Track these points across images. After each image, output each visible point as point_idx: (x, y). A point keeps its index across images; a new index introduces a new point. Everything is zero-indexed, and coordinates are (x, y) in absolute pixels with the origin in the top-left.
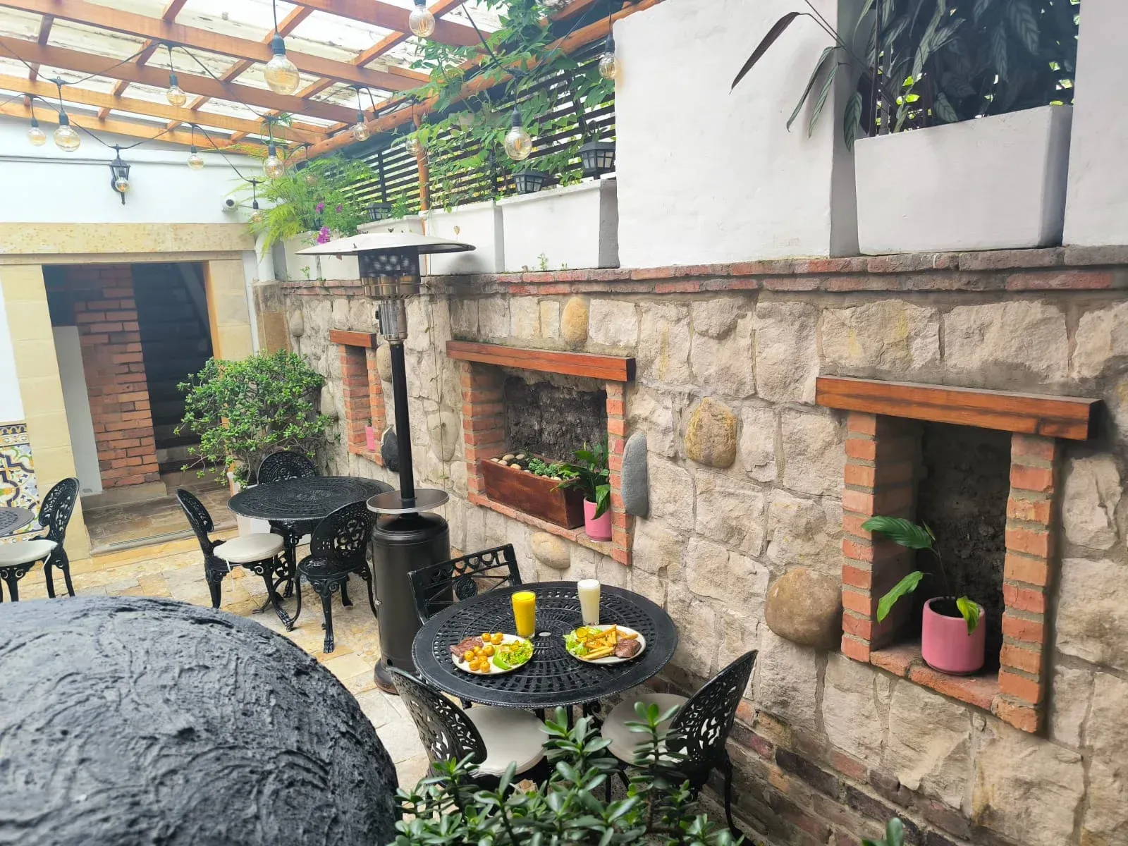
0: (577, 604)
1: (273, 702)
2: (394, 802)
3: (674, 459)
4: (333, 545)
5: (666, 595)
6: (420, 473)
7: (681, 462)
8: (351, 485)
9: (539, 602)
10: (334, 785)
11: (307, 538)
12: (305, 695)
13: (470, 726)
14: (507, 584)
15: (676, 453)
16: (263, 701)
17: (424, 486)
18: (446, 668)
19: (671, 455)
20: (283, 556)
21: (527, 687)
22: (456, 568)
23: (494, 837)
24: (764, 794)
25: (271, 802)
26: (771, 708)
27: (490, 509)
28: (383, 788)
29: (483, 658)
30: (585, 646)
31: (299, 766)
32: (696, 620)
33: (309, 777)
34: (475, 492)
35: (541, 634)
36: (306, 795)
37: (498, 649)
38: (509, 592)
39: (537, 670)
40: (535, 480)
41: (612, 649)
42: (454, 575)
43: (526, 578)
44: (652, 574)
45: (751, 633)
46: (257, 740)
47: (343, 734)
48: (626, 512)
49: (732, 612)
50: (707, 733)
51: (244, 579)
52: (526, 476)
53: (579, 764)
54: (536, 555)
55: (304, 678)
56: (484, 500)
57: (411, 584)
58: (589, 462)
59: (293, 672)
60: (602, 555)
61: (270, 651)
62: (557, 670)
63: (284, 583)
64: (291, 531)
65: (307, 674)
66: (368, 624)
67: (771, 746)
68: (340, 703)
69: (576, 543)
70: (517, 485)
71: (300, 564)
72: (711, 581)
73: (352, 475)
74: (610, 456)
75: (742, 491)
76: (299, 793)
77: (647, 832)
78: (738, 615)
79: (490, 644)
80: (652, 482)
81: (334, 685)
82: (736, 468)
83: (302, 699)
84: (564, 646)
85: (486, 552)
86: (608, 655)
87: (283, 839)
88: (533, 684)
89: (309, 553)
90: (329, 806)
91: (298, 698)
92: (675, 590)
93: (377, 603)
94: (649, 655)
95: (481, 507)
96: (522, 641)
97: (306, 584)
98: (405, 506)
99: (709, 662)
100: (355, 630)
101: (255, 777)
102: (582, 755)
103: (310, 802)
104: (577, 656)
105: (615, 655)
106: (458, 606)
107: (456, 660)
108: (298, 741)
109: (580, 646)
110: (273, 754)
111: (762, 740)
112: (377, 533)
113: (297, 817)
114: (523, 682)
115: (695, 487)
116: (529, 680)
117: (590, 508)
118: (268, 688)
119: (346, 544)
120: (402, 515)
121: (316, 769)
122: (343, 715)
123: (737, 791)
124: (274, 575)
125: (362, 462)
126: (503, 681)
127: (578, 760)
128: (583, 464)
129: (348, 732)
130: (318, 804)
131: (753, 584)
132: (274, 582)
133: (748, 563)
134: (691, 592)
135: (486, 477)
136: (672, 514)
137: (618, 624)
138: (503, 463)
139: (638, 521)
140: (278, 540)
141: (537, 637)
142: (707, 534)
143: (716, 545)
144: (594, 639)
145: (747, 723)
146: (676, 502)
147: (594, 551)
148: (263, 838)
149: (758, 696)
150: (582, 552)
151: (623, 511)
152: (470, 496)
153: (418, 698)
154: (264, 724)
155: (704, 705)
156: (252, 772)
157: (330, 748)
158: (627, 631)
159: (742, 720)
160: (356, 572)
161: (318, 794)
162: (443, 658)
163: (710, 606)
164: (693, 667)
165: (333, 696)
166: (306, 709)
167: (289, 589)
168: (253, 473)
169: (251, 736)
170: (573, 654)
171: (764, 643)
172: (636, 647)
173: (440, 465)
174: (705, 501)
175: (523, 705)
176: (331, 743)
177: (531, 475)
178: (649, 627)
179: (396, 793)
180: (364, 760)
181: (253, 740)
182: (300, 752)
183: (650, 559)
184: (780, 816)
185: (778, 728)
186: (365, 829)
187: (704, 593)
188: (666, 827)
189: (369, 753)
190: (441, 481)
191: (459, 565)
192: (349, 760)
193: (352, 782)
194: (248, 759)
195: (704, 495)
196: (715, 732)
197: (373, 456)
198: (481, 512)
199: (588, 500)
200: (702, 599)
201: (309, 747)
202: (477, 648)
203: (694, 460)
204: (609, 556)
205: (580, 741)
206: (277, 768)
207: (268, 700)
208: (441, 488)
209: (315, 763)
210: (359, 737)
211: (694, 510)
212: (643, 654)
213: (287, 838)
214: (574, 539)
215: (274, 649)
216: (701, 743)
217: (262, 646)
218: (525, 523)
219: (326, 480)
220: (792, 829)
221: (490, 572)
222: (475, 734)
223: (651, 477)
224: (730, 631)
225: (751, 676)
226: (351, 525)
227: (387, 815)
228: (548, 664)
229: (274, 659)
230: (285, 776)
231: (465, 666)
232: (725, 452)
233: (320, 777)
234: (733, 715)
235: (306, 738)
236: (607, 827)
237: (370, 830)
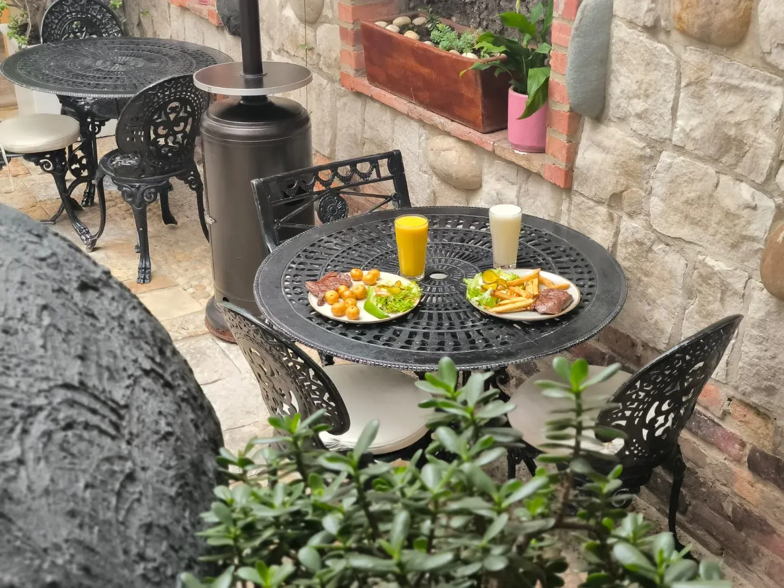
0: (487, 239)
1: (46, 321)
2: (215, 464)
3: (653, 30)
4: (148, 136)
5: (617, 234)
6: (272, 39)
7: (662, 36)
8: (173, 53)
9: (434, 233)
10: (131, 434)
11: (111, 126)
12: (92, 316)
13: (328, 386)
14: (390, 206)
15: (657, 20)
16: (33, 317)
17: (276, 58)
18: (299, 310)
19: (649, 24)
20: (80, 148)
21: (409, 342)
22: (318, 178)
23: (344, 513)
24: (725, 505)
25: (41, 445)
26: (750, 394)
27: (372, 98)
28: (201, 446)
29: (350, 301)
30: (493, 294)
31: (81, 405)
32: (657, 271)
33: (95, 420)
34: (351, 72)
35: (433, 276)
36: (91, 442)
37: (373, 292)
38: (390, 216)
39: (424, 322)
40: (439, 57)
41: (531, 301)
42: (315, 189)
43: (418, 197)
44: (600, 202)
45: (735, 293)
46: (24, 366)
47: (147, 373)
48: (571, 110)
49: (710, 261)
50: (654, 420)
51: (29, 177)
52: (425, 50)
53: (469, 433)
54: (433, 168)
55: (91, 295)
56: (364, 84)
57: (256, 196)
58: (522, 32)
59: (75, 285)
60: (528, 173)
61: (43, 253)
62: (451, 324)
63: (82, 187)
64: (89, 113)
65: (96, 289)
66: (197, 251)
67: (743, 445)
68: (142, 332)
69: (493, 154)
70: (412, 63)
71: (103, 161)
72: (686, 217)
73: (175, 38)
74: (555, 22)
75: (752, 84)
76: (81, 438)
77: (556, 526)
78: (720, 266)
79: (361, 283)
80: (615, 66)
81: (134, 308)
82: (747, 48)
83: (89, 321)
84: (463, 294)
85: (362, 160)
86: (525, 309)
87: (56, 492)
88: (417, 340)
89: (116, 147)
90: (121, 458)
91: (83, 319)
92: (630, 226)
93: (208, 220)
94: (583, 313)
95: (359, 94)
96: (405, 282)
97: (111, 188)
98: (248, 84)
99: (669, 329)
100: (179, 257)
101: (18, 412)
102: (473, 422)
103: (95, 451)
104: (481, 308)
105: (535, 310)
106: (320, 232)
107: (313, 301)
108: (80, 374)
109: (487, 295)
110: (45, 386)
111: (732, 437)
112: (209, 122)
113: (77, 467)
114: (404, 337)
115: (679, 75)
116: (412, 335)
117: (516, 102)
118: (41, 301)
119: (166, 137)
120: (245, 98)
121: (105, 411)
122: (147, 347)
123: (688, 499)
124: (69, 176)
125: (189, 21)
126: (376, 332)
127: (466, 428)
128: (513, 35)
129: (152, 370)
130: (106, 454)
131: (749, 223)
132: (68, 185)
133: (745, 192)
134: (654, 231)
135: (366, 49)
136: (639, 116)
137: (543, 269)
138: (393, 29)
139: (587, 126)
140: (72, 125)
141: (427, 279)
142: (690, 147)
143: (700, 164)
144: (508, 286)
145: (714, 413)
146: (647, 96)
147: (519, 166)
148: (29, 488)
149: (734, 379)
150: (499, 166)
151: (566, 108)
152: (343, 80)
153: (260, 345)
154: (32, 348)
155: (654, 383)
156: (14, 405)
157: (128, 387)
158: (555, 279)
159: (706, 408)
160: (180, 177)
161: (107, 441)
162: (297, 297)
163: (681, 251)
164: (645, 336)
165: (132, 322)
166: (94, 335)
167: (89, 195)
168: (35, 28)
169: (14, 361)
170: (475, 305)
171: (753, 306)
172: (565, 301)
173: (301, 30)
174: (693, 96)
175: (402, 365)
176: (128, 382)
177: (436, 50)
178: (586, 276)
179: (218, 453)
180: (175, 407)
181: (18, 365)
182: (82, 387)
183: (598, 180)
184: (743, 534)
185: (757, 421)
186: (173, 491)
187: (674, 232)
188: (583, 522)
189: (183, 400)
190: (302, 53)
191: (325, 175)
192: (153, 405)
193: (157, 432)
194: (9, 389)
195: (692, 88)
196: (666, 420)
197: (205, 10)
198: (358, 104)
199: (515, 90)
200: (668, 241)
201: (97, 383)
202: (342, 288)
203: (683, 32)
204: (538, 175)
205: (471, 404)
206: (50, 404)
207: (39, 317)
208: (303, 64)
209: (104, 403)
210: (169, 379)
211: (674, 110)
212: (575, 312)
213: (63, 491)
214: (490, 149)
215: (49, 252)
216: (645, 432)
217: (31, 247)
218: (421, 122)
219: (136, 42)
220: (757, 551)
221: (367, 189)
222: (335, 396)
223: (614, 57)
224: (704, 288)
225: (727, 351)
226: (173, 110)
227: (204, 479)
228: (440, 316)
229: (48, 265)
230: (61, 416)
231: (326, 310)
232: (731, 20)
233: (111, 422)
234: (693, 402)
235: (93, 370)
236: (499, 513)
237: (178, 494)
